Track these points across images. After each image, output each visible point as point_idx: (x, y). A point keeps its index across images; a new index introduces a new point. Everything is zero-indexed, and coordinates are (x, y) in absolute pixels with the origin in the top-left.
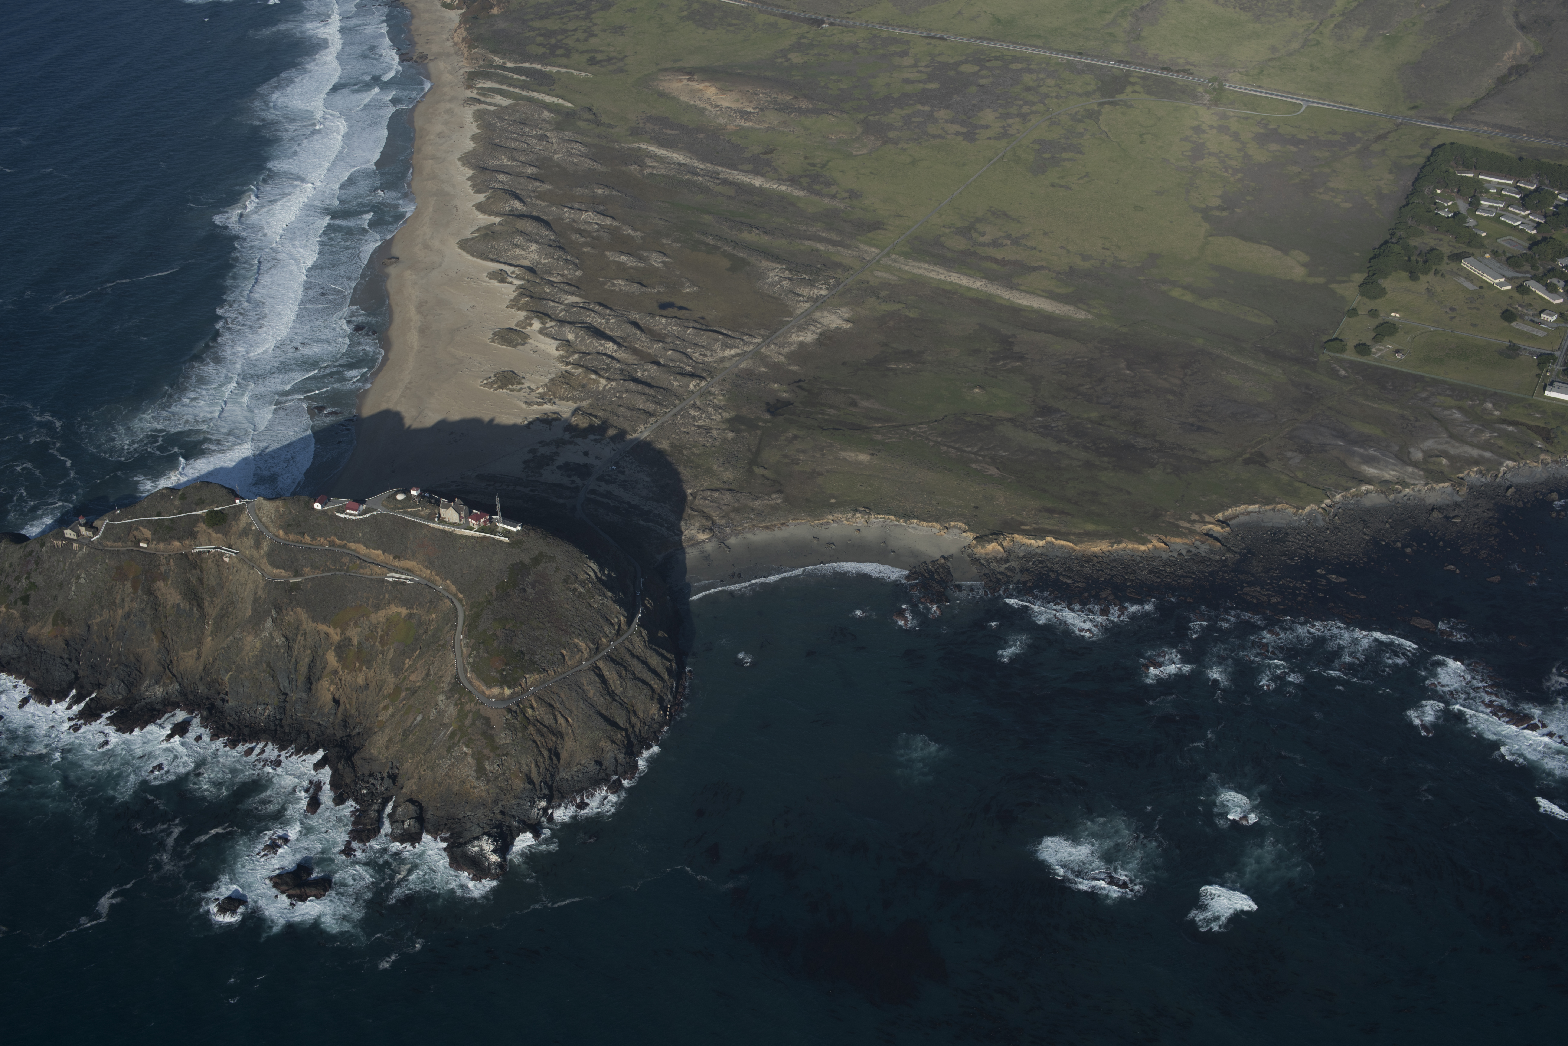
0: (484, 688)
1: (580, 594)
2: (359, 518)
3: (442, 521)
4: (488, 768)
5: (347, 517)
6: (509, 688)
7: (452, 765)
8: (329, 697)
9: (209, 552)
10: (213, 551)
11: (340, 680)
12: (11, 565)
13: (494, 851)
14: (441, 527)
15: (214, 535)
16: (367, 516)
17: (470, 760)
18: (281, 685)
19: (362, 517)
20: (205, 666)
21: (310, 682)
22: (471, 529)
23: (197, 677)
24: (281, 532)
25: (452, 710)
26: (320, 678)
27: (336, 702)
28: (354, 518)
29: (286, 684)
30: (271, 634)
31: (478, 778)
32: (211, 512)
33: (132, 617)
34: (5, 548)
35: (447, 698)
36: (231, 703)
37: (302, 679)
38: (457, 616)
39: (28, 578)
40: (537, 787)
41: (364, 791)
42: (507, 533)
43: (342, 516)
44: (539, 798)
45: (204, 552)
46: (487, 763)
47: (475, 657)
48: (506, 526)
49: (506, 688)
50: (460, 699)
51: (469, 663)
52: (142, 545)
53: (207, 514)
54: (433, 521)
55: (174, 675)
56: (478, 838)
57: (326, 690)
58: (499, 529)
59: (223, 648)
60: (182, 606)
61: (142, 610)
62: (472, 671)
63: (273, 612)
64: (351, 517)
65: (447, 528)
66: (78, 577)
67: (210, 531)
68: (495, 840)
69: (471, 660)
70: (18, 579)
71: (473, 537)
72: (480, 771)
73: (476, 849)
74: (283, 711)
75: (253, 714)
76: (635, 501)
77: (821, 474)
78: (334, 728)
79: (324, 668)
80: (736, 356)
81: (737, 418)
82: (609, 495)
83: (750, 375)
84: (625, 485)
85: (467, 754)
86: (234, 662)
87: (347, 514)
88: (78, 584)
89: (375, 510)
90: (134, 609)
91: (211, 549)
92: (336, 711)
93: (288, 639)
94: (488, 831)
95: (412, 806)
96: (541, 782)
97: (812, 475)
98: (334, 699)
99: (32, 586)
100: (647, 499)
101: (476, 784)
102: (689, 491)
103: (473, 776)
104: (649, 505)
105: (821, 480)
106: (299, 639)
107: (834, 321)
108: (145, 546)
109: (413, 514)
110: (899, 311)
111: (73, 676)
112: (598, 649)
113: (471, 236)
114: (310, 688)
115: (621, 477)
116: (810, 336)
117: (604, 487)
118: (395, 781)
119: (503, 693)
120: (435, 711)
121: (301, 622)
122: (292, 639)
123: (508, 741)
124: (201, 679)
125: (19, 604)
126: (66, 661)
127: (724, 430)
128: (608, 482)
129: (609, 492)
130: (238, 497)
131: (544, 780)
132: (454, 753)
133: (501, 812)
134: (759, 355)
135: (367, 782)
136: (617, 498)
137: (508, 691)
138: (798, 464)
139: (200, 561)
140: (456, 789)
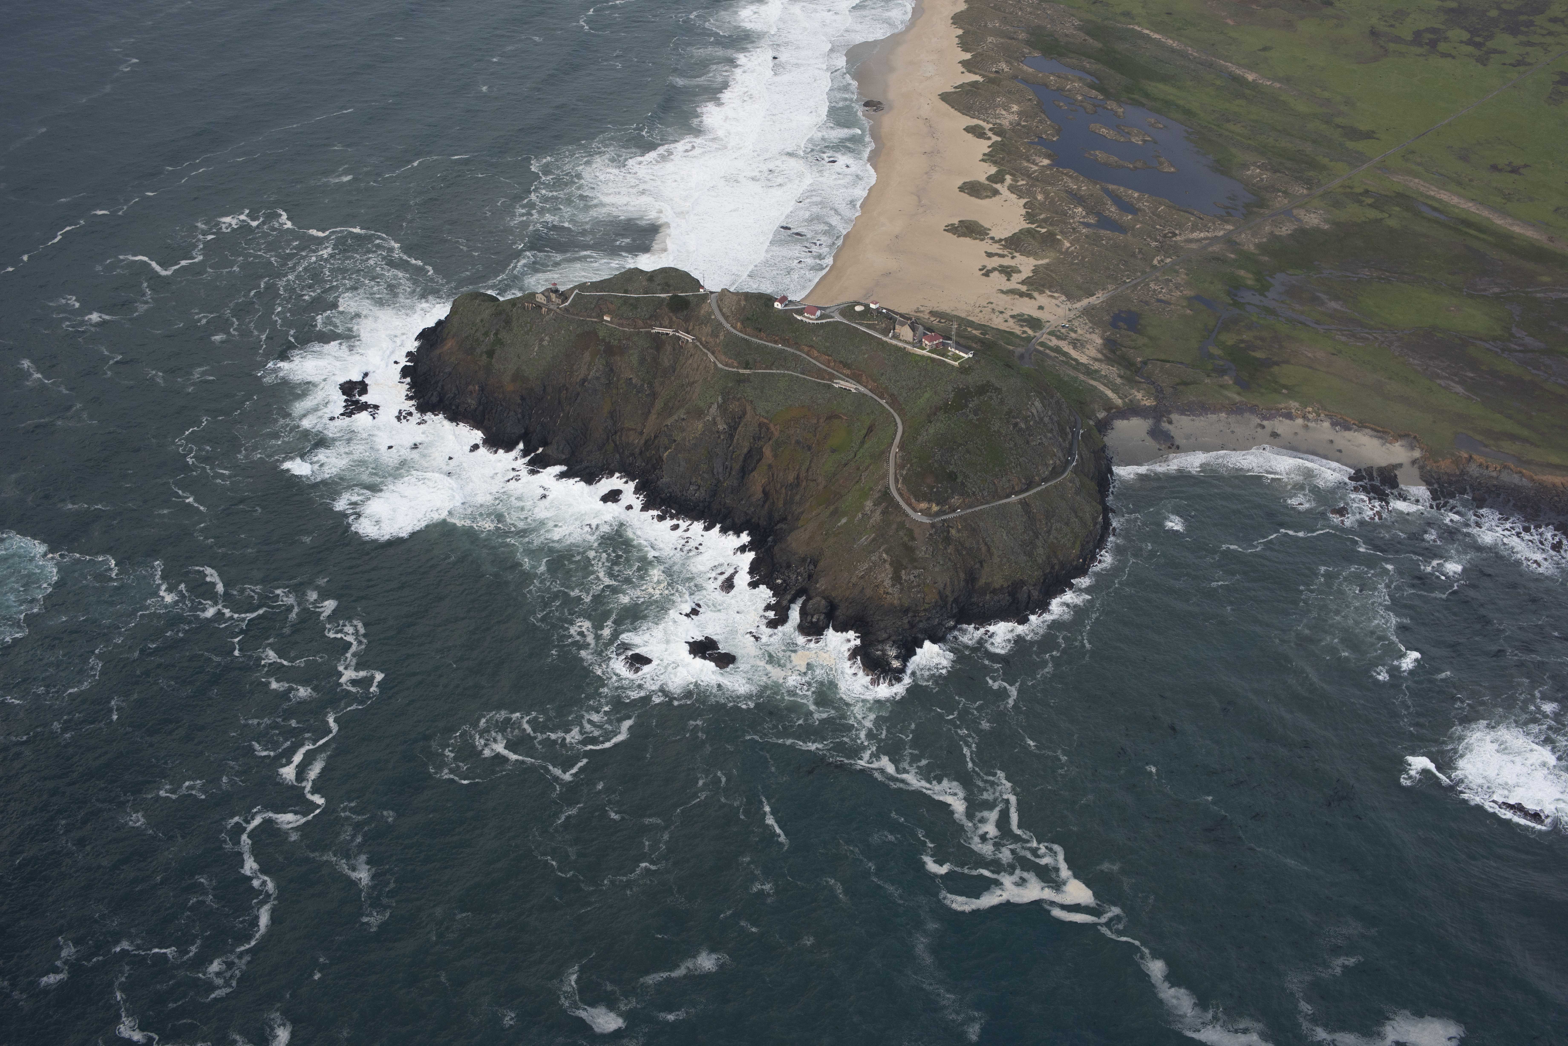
0: (913, 500)
1: (1021, 429)
2: (815, 322)
3: (896, 337)
4: (904, 577)
5: (804, 319)
6: (937, 505)
7: (870, 569)
8: (759, 489)
9: (667, 334)
10: (671, 333)
11: (773, 475)
12: (482, 321)
13: (897, 658)
14: (894, 342)
15: (674, 319)
16: (824, 321)
17: (887, 566)
18: (715, 470)
19: (819, 322)
20: (646, 442)
21: (744, 472)
22: (924, 349)
23: (637, 451)
24: (739, 324)
25: (877, 517)
26: (753, 470)
27: (766, 493)
28: (811, 322)
29: (720, 470)
30: (714, 419)
31: (893, 586)
32: (675, 297)
33: (586, 384)
34: (479, 305)
35: (874, 505)
36: (666, 480)
37: (737, 466)
38: (896, 431)
39: (496, 334)
40: (949, 606)
41: (779, 581)
42: (956, 358)
43: (799, 318)
44: (949, 617)
45: (663, 334)
46: (903, 572)
47: (909, 469)
48: (957, 352)
49: (934, 505)
50: (887, 508)
51: (901, 475)
52: (605, 318)
53: (671, 298)
54: (887, 335)
55: (616, 445)
56: (883, 642)
57: (758, 481)
58: (950, 354)
59: (667, 426)
60: (634, 381)
61: (598, 378)
62: (903, 483)
63: (720, 399)
64: (808, 321)
65: (900, 344)
66: (542, 340)
67: (671, 314)
68: (898, 647)
69: (905, 472)
70: (486, 334)
71: (922, 357)
72: (896, 579)
73: (879, 653)
74: (714, 493)
75: (684, 493)
76: (1083, 359)
77: (1277, 364)
78: (759, 518)
79: (759, 460)
80: (1204, 239)
81: (1197, 298)
82: (1057, 350)
83: (1217, 259)
84: (1075, 343)
85: (885, 561)
86: (675, 441)
87: (804, 317)
88: (541, 346)
89: (832, 317)
90: (589, 377)
91: (670, 332)
92: (765, 502)
93: (730, 427)
94: (893, 638)
95: (823, 602)
96: (953, 602)
97: (1267, 364)
98: (764, 491)
99: (499, 342)
100: (1096, 360)
101: (890, 590)
102: (1139, 359)
103: (888, 582)
104: (1096, 366)
105: (1276, 369)
106: (740, 428)
107: (1312, 219)
108: (609, 319)
109: (869, 327)
110: (1381, 219)
111: (523, 431)
112: (1029, 486)
113: (953, 90)
114: (743, 477)
115: (1073, 335)
116: (1285, 230)
117: (1054, 342)
118: (810, 576)
119: (930, 508)
120: (860, 516)
121: (745, 413)
122: (733, 428)
123: (927, 556)
124: (641, 453)
125: (485, 357)
126: (520, 416)
127: (1183, 307)
128: (1059, 338)
129: (1058, 347)
130: (703, 287)
131: (956, 600)
132: (873, 558)
133: (909, 622)
134: (1229, 241)
135: (783, 574)
136: (1065, 354)
137: (935, 508)
138: (1254, 351)
139: (658, 341)
140: (869, 592)
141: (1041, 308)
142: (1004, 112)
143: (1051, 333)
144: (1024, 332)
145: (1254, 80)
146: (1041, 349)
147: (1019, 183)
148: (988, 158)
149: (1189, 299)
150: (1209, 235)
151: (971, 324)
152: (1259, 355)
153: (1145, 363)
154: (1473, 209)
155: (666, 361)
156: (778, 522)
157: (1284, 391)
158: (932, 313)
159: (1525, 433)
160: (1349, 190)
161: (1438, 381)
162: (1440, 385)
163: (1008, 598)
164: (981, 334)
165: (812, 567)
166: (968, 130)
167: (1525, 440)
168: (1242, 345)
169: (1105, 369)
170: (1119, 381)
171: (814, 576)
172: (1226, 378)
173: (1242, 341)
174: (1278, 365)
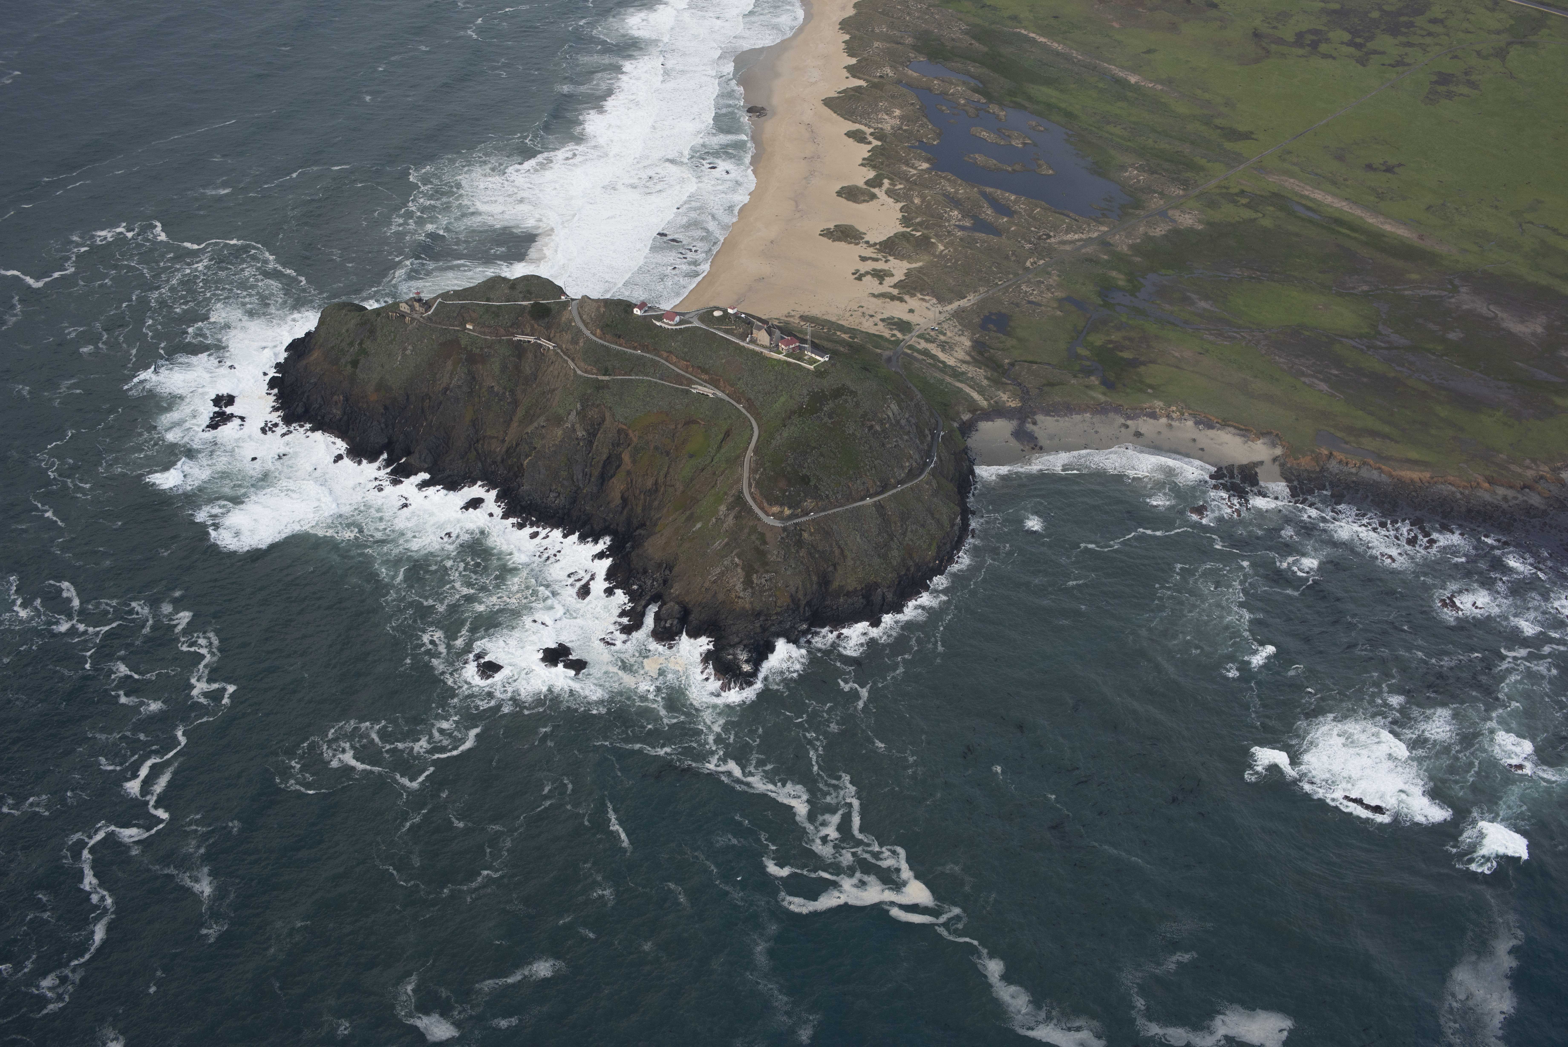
0: (765, 504)
1: (876, 432)
2: (674, 327)
3: (753, 341)
4: (755, 581)
5: (663, 325)
6: (790, 508)
7: (722, 573)
8: (618, 495)
9: (529, 342)
10: (533, 341)
11: (632, 481)
12: (347, 331)
13: (747, 661)
14: (751, 347)
15: (536, 326)
16: (682, 327)
17: (739, 570)
18: (575, 477)
19: (678, 327)
20: (508, 449)
21: (604, 478)
22: (780, 353)
23: (499, 459)
24: (598, 331)
25: (730, 521)
26: (612, 477)
27: (625, 500)
28: (670, 327)
29: (580, 477)
30: (573, 426)
31: (744, 590)
32: (536, 304)
33: (448, 392)
34: (346, 315)
35: (728, 510)
36: (526, 487)
37: (596, 473)
38: (752, 435)
39: (360, 344)
40: (801, 610)
41: (635, 587)
42: (812, 361)
43: (658, 324)
44: (801, 620)
45: (524, 342)
46: (755, 575)
47: (762, 474)
48: (813, 355)
49: (786, 509)
50: (740, 512)
51: (755, 479)
52: (468, 326)
53: (533, 305)
54: (744, 340)
55: (478, 453)
56: (734, 646)
57: (617, 487)
58: (806, 358)
59: (527, 433)
60: (496, 389)
61: (460, 387)
62: (756, 487)
63: (578, 406)
64: (666, 326)
65: (757, 349)
66: (405, 349)
67: (533, 322)
68: (749, 651)
69: (757, 476)
70: (351, 344)
71: (779, 361)
72: (748, 582)
73: (730, 657)
74: (574, 501)
75: (544, 500)
76: (951, 362)
77: (1144, 363)
78: (618, 525)
79: (619, 466)
80: (1079, 240)
81: (1069, 299)
82: (926, 353)
83: (1091, 260)
84: (943, 346)
85: (737, 565)
86: (535, 448)
87: (663, 322)
88: (404, 355)
89: (691, 323)
90: (451, 386)
91: (532, 339)
92: (623, 508)
93: (589, 434)
94: (745, 642)
95: (677, 607)
96: (805, 605)
97: (1134, 363)
98: (622, 497)
99: (364, 352)
100: (964, 362)
101: (741, 594)
102: (1007, 361)
103: (739, 587)
104: (964, 368)
105: (1142, 369)
106: (599, 435)
107: (1187, 220)
108: (471, 327)
109: (726, 331)
110: (1255, 219)
111: (387, 441)
112: (885, 488)
113: (836, 95)
114: (602, 484)
115: (942, 338)
116: (1159, 231)
117: (923, 345)
118: (665, 582)
119: (782, 512)
120: (714, 520)
121: (604, 420)
122: (592, 434)
123: (779, 560)
124: (503, 461)
125: (349, 367)
126: (383, 425)
127: (1053, 308)
128: (928, 340)
129: (926, 349)
130: (564, 294)
131: (808, 604)
132: (725, 563)
133: (761, 626)
134: (1104, 243)
135: (639, 580)
136: (934, 357)
137: (787, 512)
138: (1121, 351)
139: (520, 349)
140: (721, 597)
141: (911, 311)
142: (886, 117)
143: (921, 336)
144: (894, 335)
145: (1136, 83)
146: (909, 352)
147: (897, 188)
148: (868, 162)
149: (1060, 301)
150: (1084, 237)
151: (841, 328)
152: (1126, 355)
153: (1012, 365)
154: (1347, 208)
155: (527, 368)
156: (637, 528)
157: (1149, 391)
158: (803, 318)
159: (1387, 429)
160: (1224, 191)
161: (1303, 379)
162: (1304, 383)
163: (862, 600)
164: (850, 337)
165: (667, 572)
166: (849, 134)
167: (1385, 437)
168: (1111, 346)
169: (972, 371)
170: (985, 382)
171: (670, 581)
172: (1093, 378)
173: (1111, 342)
174: (1145, 365)
